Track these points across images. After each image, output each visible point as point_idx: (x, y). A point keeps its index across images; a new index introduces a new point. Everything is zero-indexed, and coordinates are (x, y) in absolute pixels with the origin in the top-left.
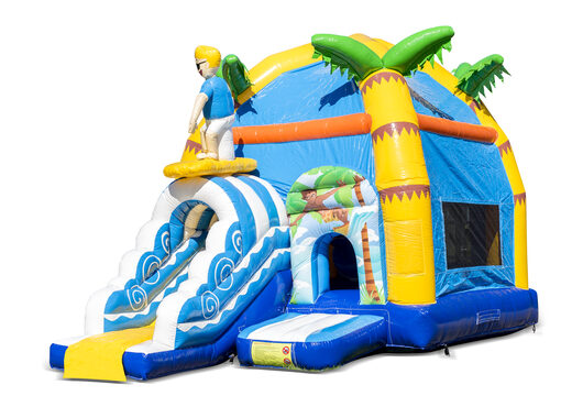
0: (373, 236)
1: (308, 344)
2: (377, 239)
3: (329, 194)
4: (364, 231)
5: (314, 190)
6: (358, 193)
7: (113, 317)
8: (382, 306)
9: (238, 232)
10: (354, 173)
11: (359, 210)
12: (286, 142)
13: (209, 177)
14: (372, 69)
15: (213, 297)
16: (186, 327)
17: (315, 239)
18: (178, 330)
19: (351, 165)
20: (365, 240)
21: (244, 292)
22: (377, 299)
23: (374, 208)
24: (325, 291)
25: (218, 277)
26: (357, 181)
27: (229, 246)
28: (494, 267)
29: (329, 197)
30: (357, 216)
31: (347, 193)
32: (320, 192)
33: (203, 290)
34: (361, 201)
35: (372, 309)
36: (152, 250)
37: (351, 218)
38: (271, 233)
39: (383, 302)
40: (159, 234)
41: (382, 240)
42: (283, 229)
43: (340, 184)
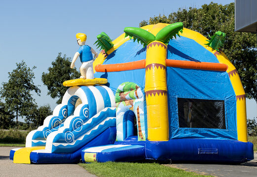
0: (141, 112)
1: (101, 153)
2: (143, 112)
3: (127, 94)
4: (138, 109)
5: (123, 92)
6: (136, 93)
7: (36, 141)
8: (144, 142)
9: (87, 108)
10: (136, 85)
11: (136, 101)
12: (120, 71)
13: (80, 86)
14: (151, 41)
15: (72, 134)
16: (57, 144)
17: (124, 113)
18: (53, 145)
19: (135, 81)
20: (138, 113)
21: (89, 133)
22: (142, 138)
23: (142, 99)
24: (131, 136)
25: (74, 126)
26: (137, 88)
27: (81, 114)
28: (218, 129)
29: (127, 95)
30: (136, 103)
31: (133, 93)
32: (125, 93)
33: (66, 131)
34: (137, 97)
35: (141, 143)
36: (58, 116)
37: (134, 104)
38: (105, 110)
39: (144, 140)
40: (61, 109)
41: (146, 113)
42: (112, 108)
43: (131, 89)
